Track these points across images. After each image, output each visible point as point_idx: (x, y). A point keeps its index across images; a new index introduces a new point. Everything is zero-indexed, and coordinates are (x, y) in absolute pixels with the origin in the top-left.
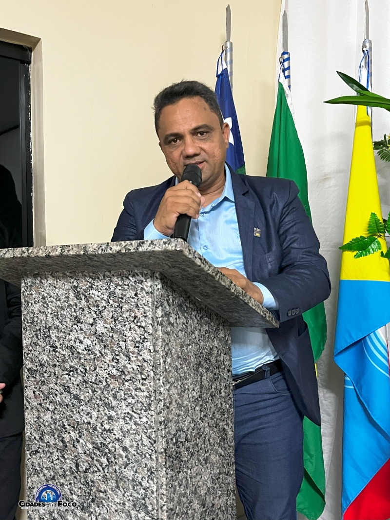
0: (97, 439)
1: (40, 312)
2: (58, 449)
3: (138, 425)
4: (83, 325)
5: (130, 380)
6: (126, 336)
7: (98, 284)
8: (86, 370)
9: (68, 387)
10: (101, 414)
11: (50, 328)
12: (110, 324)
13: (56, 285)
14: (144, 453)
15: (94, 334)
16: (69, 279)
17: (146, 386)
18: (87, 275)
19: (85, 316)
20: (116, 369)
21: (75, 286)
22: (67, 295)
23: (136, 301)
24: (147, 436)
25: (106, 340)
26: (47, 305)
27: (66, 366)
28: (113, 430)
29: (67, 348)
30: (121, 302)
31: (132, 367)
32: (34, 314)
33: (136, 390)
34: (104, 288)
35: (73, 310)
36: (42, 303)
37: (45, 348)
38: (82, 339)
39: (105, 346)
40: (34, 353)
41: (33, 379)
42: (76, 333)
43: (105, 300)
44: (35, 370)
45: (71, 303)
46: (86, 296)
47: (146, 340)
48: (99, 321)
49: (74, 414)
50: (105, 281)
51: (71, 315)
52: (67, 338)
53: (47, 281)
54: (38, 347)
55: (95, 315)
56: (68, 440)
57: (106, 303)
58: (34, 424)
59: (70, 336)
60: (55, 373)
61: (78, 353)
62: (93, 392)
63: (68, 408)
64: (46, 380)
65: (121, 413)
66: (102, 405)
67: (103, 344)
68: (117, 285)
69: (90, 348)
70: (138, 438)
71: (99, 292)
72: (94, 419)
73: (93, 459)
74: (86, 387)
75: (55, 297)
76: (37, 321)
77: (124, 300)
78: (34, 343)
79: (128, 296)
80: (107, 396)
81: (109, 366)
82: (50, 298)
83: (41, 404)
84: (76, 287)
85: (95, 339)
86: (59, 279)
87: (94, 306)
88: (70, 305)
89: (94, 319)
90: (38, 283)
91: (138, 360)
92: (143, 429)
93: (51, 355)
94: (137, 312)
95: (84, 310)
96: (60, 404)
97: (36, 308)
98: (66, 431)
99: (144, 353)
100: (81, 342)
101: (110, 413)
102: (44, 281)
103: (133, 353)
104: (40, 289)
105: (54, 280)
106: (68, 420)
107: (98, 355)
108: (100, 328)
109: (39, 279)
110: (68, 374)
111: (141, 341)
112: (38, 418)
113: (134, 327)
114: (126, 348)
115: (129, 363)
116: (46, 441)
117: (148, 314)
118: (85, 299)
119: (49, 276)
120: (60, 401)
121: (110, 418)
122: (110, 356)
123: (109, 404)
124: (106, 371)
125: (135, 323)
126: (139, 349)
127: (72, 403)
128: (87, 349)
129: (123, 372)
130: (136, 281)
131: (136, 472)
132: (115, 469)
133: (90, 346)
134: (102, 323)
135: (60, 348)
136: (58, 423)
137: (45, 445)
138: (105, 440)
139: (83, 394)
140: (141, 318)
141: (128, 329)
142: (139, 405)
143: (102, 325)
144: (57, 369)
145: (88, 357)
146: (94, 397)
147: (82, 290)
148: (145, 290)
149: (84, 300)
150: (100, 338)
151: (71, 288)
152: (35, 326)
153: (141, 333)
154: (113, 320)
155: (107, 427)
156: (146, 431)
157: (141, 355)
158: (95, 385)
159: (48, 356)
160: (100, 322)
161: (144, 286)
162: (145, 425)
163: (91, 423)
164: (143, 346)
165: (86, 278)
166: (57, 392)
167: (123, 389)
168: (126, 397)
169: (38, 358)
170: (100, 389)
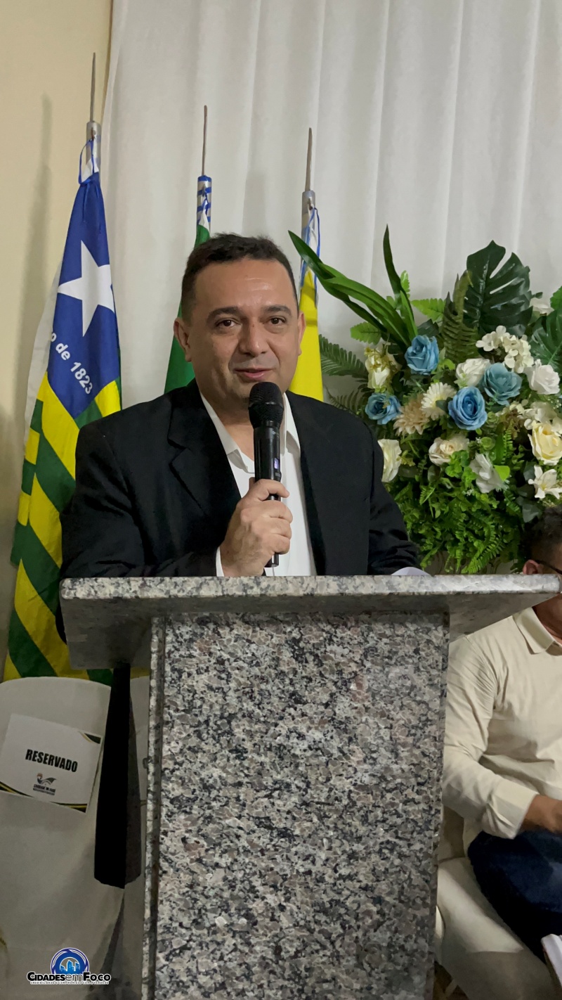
0: (323, 896)
1: (210, 688)
2: (235, 932)
3: (406, 856)
4: (307, 706)
5: (396, 789)
6: (392, 719)
7: (344, 635)
8: (308, 784)
9: (268, 818)
10: (335, 853)
11: (232, 717)
12: (363, 700)
13: (252, 637)
14: (412, 899)
15: (329, 721)
16: (282, 625)
17: (424, 794)
18: (322, 619)
19: (313, 690)
20: (370, 775)
21: (294, 639)
22: (277, 654)
23: (416, 661)
24: (420, 872)
25: (354, 728)
26: (229, 675)
27: (265, 783)
28: (356, 874)
29: (270, 749)
30: (387, 664)
31: (401, 768)
32: (195, 693)
33: (405, 803)
34: (356, 642)
35: (287, 681)
36: (215, 672)
37: (218, 755)
38: (304, 731)
39: (350, 740)
40: (189, 766)
41: (182, 817)
42: (292, 722)
43: (356, 662)
44: (188, 800)
45: (285, 668)
46: (316, 656)
47: (429, 723)
48: (341, 697)
49: (277, 864)
50: (359, 629)
51: (283, 691)
52: (271, 731)
53: (232, 629)
54: (199, 755)
55: (334, 689)
56: (260, 911)
57: (357, 667)
58: (180, 900)
59: (277, 729)
60: (238, 799)
61: (295, 756)
62: (320, 818)
63: (263, 855)
64: (217, 814)
65: (375, 845)
66: (337, 838)
67: (348, 736)
68: (381, 636)
69: (320, 745)
70: (403, 876)
71: (344, 648)
72: (319, 863)
73: (311, 931)
74: (308, 813)
75: (249, 660)
76: (201, 707)
77: (393, 661)
78: (190, 749)
79: (401, 653)
80: (349, 821)
81: (356, 771)
82: (235, 661)
83: (199, 861)
84: (296, 641)
85: (331, 728)
86: (259, 625)
87: (332, 672)
88: (282, 672)
89: (332, 695)
90: (208, 635)
91: (413, 755)
92: (413, 862)
93: (230, 766)
94: (415, 679)
95: (310, 680)
96: (246, 851)
97: (200, 682)
98: (257, 897)
99: (426, 743)
100: (301, 736)
101: (354, 848)
102: (224, 631)
103: (404, 745)
104: (213, 646)
105: (248, 629)
106: (261, 876)
107: (336, 756)
108: (343, 708)
109: (212, 626)
110: (269, 796)
111: (421, 725)
112: (191, 886)
113: (409, 704)
114: (391, 738)
115: (396, 763)
116: (207, 925)
117: (436, 682)
118: (314, 660)
119: (237, 621)
120: (246, 844)
121: (352, 856)
122: (359, 755)
123: (352, 833)
124: (351, 780)
125: (411, 697)
126: (416, 737)
127: (274, 846)
128: (315, 748)
129: (383, 778)
130: (417, 630)
131: (396, 931)
132: (357, 937)
133: (320, 742)
134: (348, 701)
135: (254, 751)
136: (238, 887)
137: (205, 931)
138: (340, 893)
139: (299, 825)
140: (423, 688)
141: (398, 709)
142: (409, 826)
143: (347, 705)
144: (243, 789)
145: (314, 761)
146: (323, 827)
147: (310, 646)
148: (433, 643)
149: (312, 663)
150: (341, 726)
151: (287, 642)
152: (196, 715)
153: (422, 712)
154: (369, 694)
155: (344, 871)
156: (418, 864)
157: (419, 747)
158: (326, 808)
159: (223, 769)
160: (344, 699)
161: (433, 637)
162: (418, 854)
163: (313, 871)
164: (424, 732)
165: (320, 624)
166: (240, 832)
167: (381, 805)
168: (385, 816)
169: (200, 775)
170: (337, 811)
